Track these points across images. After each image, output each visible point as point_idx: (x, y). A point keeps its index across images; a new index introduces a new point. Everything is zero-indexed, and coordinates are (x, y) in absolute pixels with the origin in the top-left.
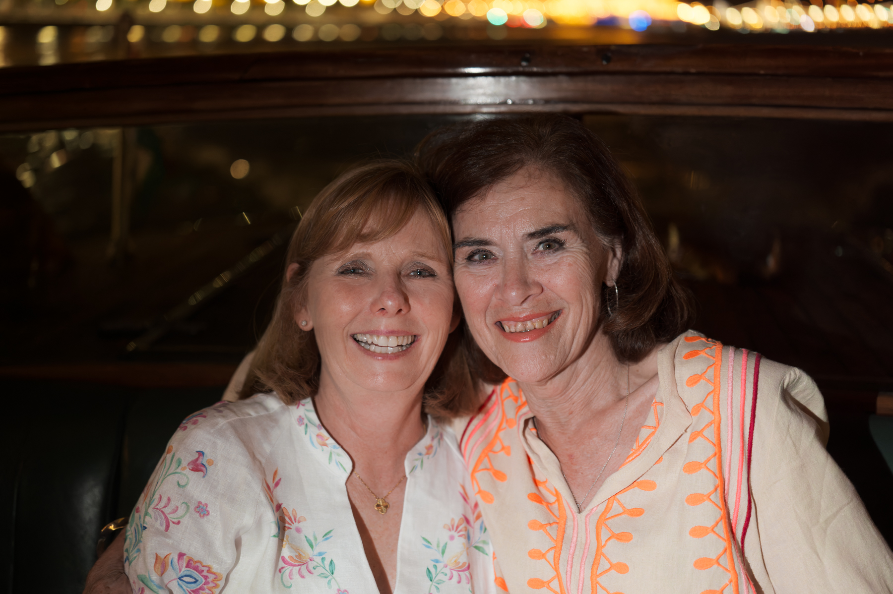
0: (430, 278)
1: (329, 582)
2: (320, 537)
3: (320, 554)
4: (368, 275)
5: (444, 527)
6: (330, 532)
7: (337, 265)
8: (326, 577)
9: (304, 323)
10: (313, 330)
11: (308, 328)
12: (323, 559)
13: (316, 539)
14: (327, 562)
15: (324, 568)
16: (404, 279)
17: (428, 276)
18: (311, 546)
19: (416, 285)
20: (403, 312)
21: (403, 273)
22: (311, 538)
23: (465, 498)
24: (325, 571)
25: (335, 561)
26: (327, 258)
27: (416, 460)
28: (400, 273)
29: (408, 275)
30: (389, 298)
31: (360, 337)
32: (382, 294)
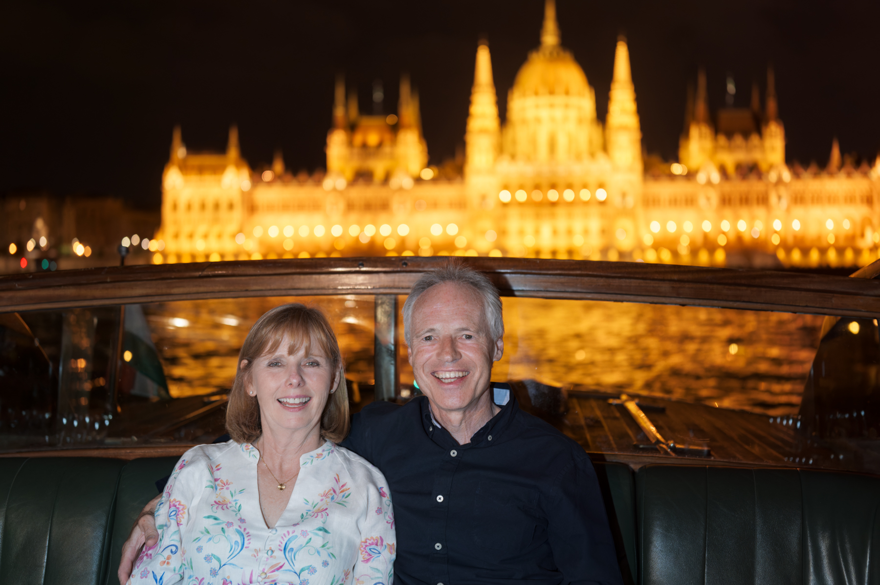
0: (317, 367)
1: (236, 514)
2: (237, 492)
3: (235, 500)
4: (282, 366)
5: (319, 495)
6: (243, 490)
7: (266, 362)
8: (235, 512)
9: (251, 393)
10: (256, 396)
11: (254, 395)
12: (236, 503)
13: (235, 492)
14: (238, 505)
15: (236, 508)
16: (303, 368)
17: (316, 366)
18: (232, 496)
19: (310, 370)
20: (301, 385)
21: (302, 364)
22: (233, 492)
23: (337, 481)
24: (235, 509)
25: (242, 505)
26: (262, 359)
27: (309, 459)
28: (300, 364)
29: (305, 365)
30: (293, 378)
31: (282, 400)
32: (290, 376)
